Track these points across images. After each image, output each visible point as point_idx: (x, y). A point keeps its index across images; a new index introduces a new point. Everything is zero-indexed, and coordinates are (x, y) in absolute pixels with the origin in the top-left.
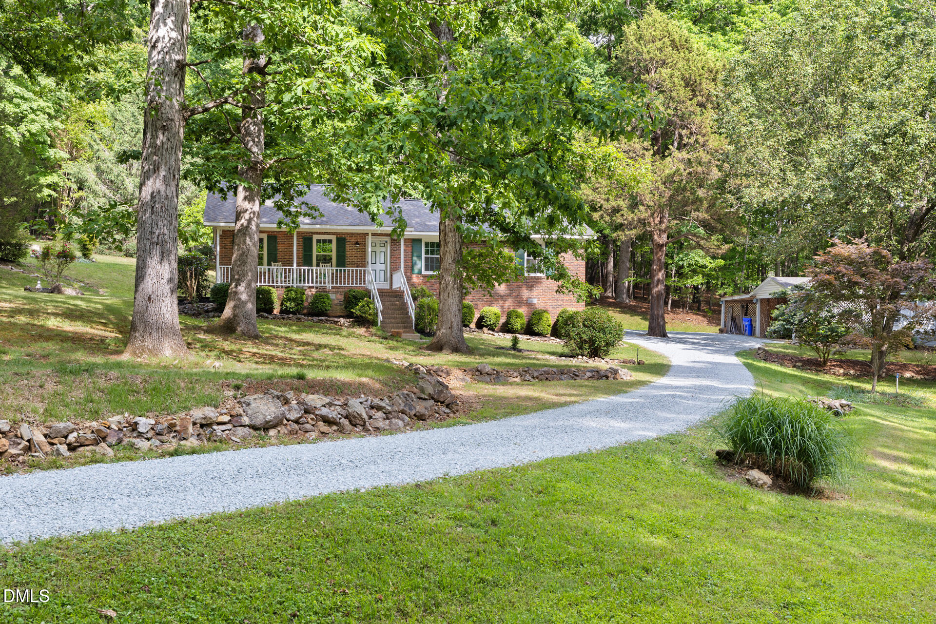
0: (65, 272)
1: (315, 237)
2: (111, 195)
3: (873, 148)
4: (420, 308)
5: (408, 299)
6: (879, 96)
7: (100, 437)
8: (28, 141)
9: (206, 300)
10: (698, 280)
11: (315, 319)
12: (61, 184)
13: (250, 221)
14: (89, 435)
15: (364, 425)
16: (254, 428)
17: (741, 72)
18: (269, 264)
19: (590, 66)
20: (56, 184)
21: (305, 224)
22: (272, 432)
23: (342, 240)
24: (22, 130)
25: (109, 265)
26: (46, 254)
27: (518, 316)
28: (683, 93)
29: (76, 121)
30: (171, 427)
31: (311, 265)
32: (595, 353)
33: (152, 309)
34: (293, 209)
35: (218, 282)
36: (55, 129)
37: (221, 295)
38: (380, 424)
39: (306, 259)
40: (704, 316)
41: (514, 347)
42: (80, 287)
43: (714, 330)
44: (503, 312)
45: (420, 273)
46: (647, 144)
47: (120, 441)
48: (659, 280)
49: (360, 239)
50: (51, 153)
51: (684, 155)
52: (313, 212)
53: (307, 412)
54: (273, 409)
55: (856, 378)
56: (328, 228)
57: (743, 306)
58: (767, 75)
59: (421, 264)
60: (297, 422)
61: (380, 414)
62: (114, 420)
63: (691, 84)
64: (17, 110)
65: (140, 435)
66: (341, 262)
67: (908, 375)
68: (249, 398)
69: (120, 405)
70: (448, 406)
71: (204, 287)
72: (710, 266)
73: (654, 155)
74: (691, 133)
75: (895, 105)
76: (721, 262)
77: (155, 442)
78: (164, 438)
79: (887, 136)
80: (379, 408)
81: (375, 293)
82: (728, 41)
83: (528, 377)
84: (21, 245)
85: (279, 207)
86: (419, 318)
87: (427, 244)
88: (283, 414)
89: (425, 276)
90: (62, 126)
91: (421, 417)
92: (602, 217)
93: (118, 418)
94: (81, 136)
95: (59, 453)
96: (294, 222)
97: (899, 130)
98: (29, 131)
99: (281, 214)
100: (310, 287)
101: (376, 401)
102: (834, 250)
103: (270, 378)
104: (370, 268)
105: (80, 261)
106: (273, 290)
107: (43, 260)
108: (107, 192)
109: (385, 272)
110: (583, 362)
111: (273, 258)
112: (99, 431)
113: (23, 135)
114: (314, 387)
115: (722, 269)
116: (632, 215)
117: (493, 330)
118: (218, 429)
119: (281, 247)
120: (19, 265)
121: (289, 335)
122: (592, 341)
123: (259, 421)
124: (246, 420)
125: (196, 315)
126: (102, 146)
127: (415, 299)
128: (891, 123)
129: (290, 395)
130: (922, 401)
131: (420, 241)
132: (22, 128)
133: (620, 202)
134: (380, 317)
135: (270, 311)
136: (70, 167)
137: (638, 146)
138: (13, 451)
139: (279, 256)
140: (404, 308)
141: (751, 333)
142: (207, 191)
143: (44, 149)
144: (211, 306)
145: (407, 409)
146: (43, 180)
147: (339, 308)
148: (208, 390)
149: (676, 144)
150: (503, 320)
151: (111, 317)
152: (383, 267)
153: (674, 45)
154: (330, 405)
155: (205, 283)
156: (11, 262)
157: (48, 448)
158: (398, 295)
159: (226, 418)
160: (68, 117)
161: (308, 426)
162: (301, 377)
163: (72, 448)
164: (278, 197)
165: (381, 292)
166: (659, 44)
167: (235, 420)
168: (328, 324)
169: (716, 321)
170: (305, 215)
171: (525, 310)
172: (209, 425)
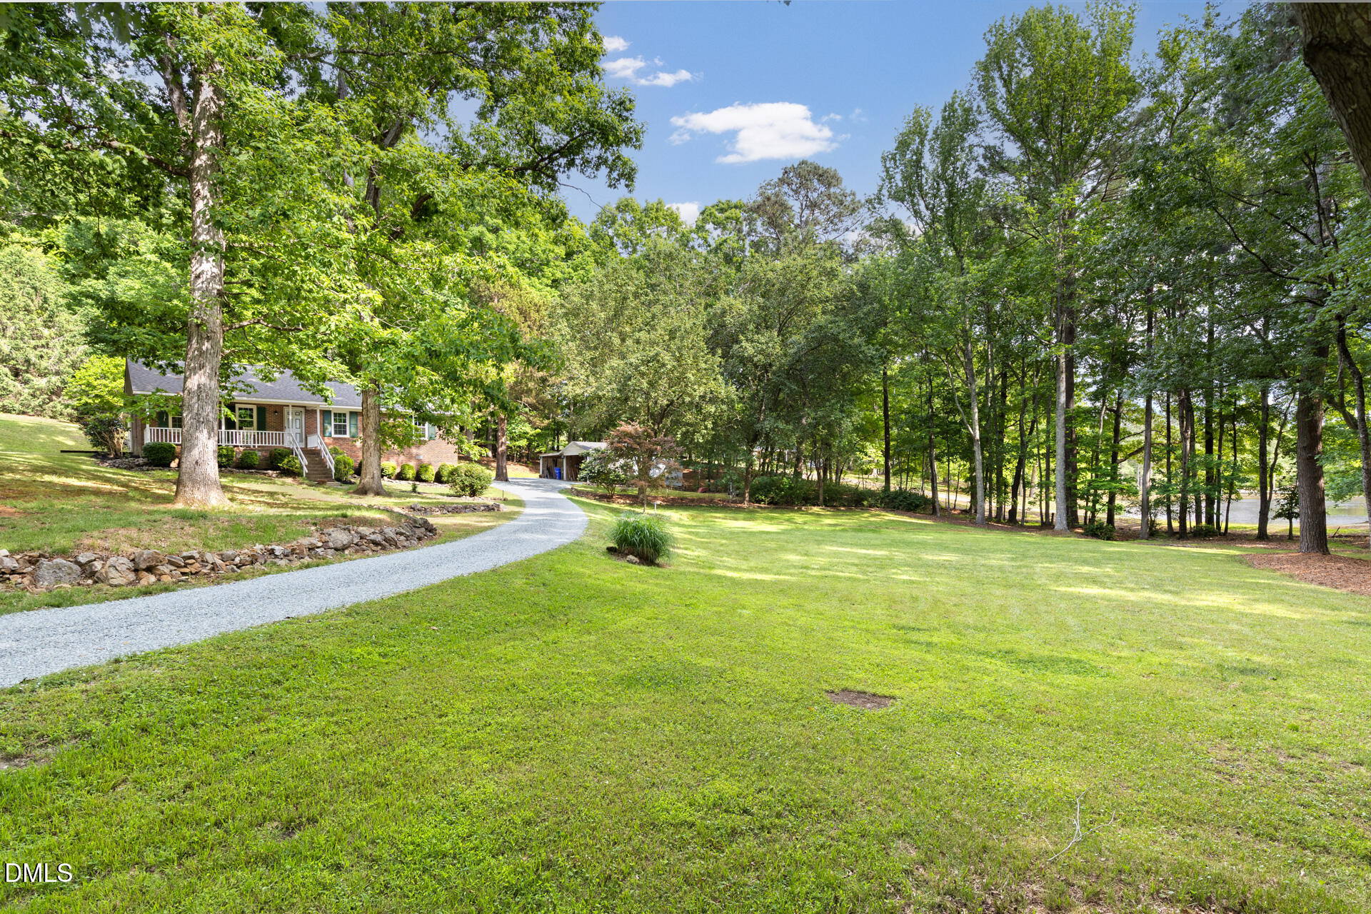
1: (246, 407)
3: (641, 368)
4: (338, 463)
5: (327, 456)
6: (643, 335)
7: (254, 559)
10: (523, 443)
11: (246, 471)
14: (247, 558)
15: (396, 545)
16: (336, 549)
22: (347, 552)
23: (262, 409)
27: (410, 468)
28: (518, 318)
30: (292, 551)
31: (234, 428)
32: (473, 493)
33: (198, 470)
35: (149, 441)
38: (405, 544)
40: (528, 467)
41: (414, 490)
43: (536, 476)
44: (398, 464)
45: (330, 435)
47: (266, 561)
48: (502, 443)
49: (279, 410)
52: (246, 388)
53: (362, 538)
54: (343, 537)
55: (630, 505)
56: (252, 400)
57: (554, 461)
58: (576, 316)
59: (331, 429)
60: (358, 545)
61: (403, 538)
62: (258, 547)
63: (522, 312)
65: (277, 557)
66: (261, 427)
67: (659, 502)
68: (326, 531)
69: (260, 539)
70: (430, 531)
75: (653, 343)
76: (538, 431)
77: (287, 561)
78: (291, 558)
79: (649, 362)
80: (401, 534)
81: (297, 451)
82: (541, 284)
86: (337, 470)
87: (335, 414)
88: (349, 540)
89: (334, 439)
91: (420, 539)
93: (260, 546)
96: (229, 395)
97: (655, 358)
100: (238, 446)
101: (396, 530)
102: (620, 428)
104: (287, 432)
109: (301, 434)
110: (466, 500)
112: (251, 555)
115: (538, 435)
117: (393, 479)
118: (319, 551)
122: (471, 486)
123: (339, 545)
124: (331, 545)
127: (332, 456)
128: (651, 354)
130: (670, 517)
131: (330, 412)
134: (306, 470)
138: (205, 571)
140: (322, 463)
141: (561, 478)
147: (266, 463)
150: (398, 470)
152: (298, 431)
154: (374, 533)
157: (225, 568)
158: (317, 453)
159: (321, 544)
161: (365, 547)
162: (345, 516)
163: (239, 567)
165: (302, 450)
167: (325, 545)
168: (259, 476)
169: (537, 470)
170: (241, 390)
171: (413, 463)
172: (313, 549)
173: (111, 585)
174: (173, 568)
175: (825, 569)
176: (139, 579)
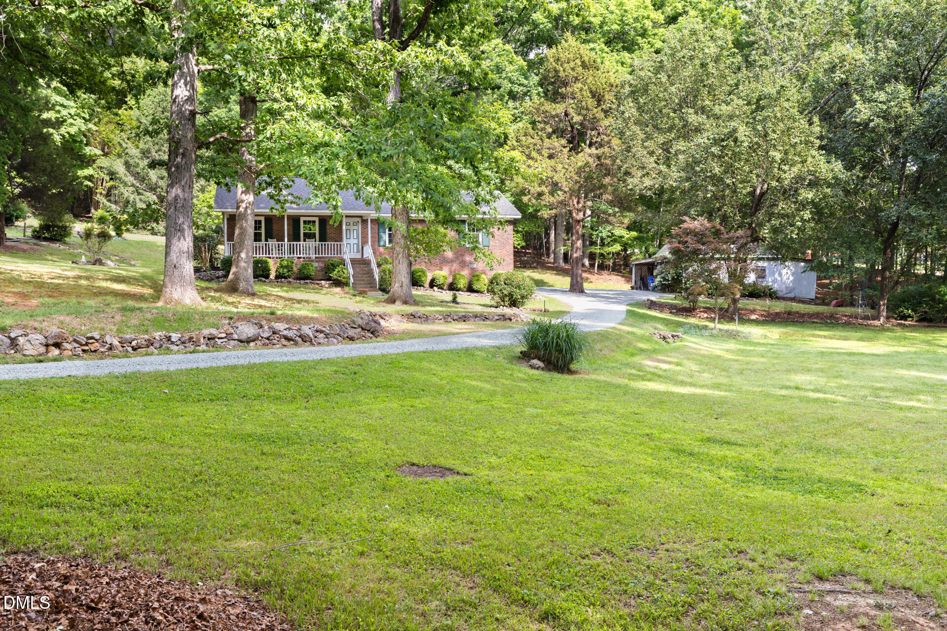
0: (104, 249)
1: (302, 219)
2: (138, 185)
3: (713, 149)
4: (383, 272)
5: (374, 266)
7: (150, 343)
8: (68, 141)
9: (217, 269)
11: (302, 282)
12: (96, 176)
13: (246, 208)
14: (144, 342)
15: (311, 342)
16: (241, 341)
17: (627, 89)
18: (266, 240)
19: (526, 78)
20: (92, 176)
21: (292, 210)
22: (252, 344)
23: (322, 221)
24: (62, 132)
25: (138, 243)
26: (88, 235)
27: (462, 277)
28: (591, 102)
29: (107, 123)
30: (191, 339)
31: (299, 241)
32: (514, 303)
33: (176, 273)
34: (282, 198)
35: (227, 255)
36: (89, 130)
37: (228, 264)
38: (322, 341)
39: (295, 236)
40: (623, 276)
41: (454, 301)
42: (117, 260)
43: (628, 287)
44: (450, 274)
45: (384, 246)
46: (563, 142)
47: (161, 346)
48: (577, 248)
50: (88, 150)
51: (593, 150)
52: (297, 200)
53: (274, 333)
54: (252, 330)
56: (310, 212)
57: (649, 268)
59: (385, 240)
60: (268, 339)
61: (322, 335)
62: (157, 335)
63: (598, 98)
64: (58, 116)
65: (173, 343)
66: (323, 238)
67: (754, 317)
68: (238, 324)
69: (161, 328)
70: (372, 333)
71: (216, 259)
72: (627, 236)
73: (570, 151)
74: (599, 134)
75: (731, 117)
76: (635, 233)
77: (181, 347)
78: (187, 345)
80: (321, 332)
81: (348, 261)
83: (449, 319)
84: (66, 227)
85: (272, 197)
86: (382, 280)
88: (259, 334)
90: (94, 128)
91: (352, 339)
92: (530, 200)
93: (160, 333)
94: (112, 136)
95: (127, 351)
96: (282, 208)
98: (68, 133)
99: (272, 202)
100: (299, 258)
101: (320, 328)
102: (685, 225)
103: (253, 314)
104: (345, 241)
105: (116, 239)
106: (269, 260)
107: (86, 239)
108: (135, 182)
109: (358, 245)
110: (502, 310)
111: (269, 236)
112: (149, 340)
113: (63, 136)
114: (279, 319)
116: (552, 199)
117: (442, 289)
118: (219, 341)
119: (275, 227)
120: (65, 243)
121: (279, 294)
122: (510, 295)
123: (244, 337)
124: (235, 336)
125: (210, 280)
126: (130, 144)
127: (379, 265)
128: (726, 131)
129: (264, 323)
132: (63, 130)
133: (543, 188)
134: (352, 280)
135: (267, 276)
136: (103, 162)
137: (556, 144)
138: (102, 350)
139: (274, 234)
140: (370, 273)
142: (216, 186)
143: (81, 148)
144: (221, 273)
145: (341, 333)
146: (80, 173)
147: (321, 273)
148: (212, 320)
149: (588, 142)
150: (450, 280)
151: (146, 281)
152: (356, 241)
153: (584, 65)
154: (289, 329)
155: (217, 256)
156: (58, 241)
157: (121, 349)
158: (366, 263)
159: (224, 335)
160: (100, 120)
161: (275, 342)
162: (272, 314)
163: (134, 349)
164: (270, 190)
165: (354, 261)
166: (572, 64)
167: (229, 336)
168: (312, 286)
169: (628, 280)
170: (292, 202)
171: (465, 273)
172: (213, 339)
173: (24, 355)
174: (77, 345)
175: (818, 391)
176: (47, 352)
